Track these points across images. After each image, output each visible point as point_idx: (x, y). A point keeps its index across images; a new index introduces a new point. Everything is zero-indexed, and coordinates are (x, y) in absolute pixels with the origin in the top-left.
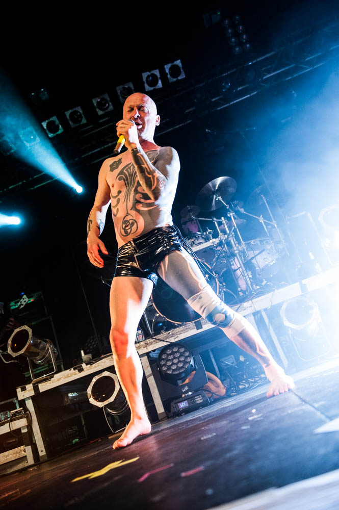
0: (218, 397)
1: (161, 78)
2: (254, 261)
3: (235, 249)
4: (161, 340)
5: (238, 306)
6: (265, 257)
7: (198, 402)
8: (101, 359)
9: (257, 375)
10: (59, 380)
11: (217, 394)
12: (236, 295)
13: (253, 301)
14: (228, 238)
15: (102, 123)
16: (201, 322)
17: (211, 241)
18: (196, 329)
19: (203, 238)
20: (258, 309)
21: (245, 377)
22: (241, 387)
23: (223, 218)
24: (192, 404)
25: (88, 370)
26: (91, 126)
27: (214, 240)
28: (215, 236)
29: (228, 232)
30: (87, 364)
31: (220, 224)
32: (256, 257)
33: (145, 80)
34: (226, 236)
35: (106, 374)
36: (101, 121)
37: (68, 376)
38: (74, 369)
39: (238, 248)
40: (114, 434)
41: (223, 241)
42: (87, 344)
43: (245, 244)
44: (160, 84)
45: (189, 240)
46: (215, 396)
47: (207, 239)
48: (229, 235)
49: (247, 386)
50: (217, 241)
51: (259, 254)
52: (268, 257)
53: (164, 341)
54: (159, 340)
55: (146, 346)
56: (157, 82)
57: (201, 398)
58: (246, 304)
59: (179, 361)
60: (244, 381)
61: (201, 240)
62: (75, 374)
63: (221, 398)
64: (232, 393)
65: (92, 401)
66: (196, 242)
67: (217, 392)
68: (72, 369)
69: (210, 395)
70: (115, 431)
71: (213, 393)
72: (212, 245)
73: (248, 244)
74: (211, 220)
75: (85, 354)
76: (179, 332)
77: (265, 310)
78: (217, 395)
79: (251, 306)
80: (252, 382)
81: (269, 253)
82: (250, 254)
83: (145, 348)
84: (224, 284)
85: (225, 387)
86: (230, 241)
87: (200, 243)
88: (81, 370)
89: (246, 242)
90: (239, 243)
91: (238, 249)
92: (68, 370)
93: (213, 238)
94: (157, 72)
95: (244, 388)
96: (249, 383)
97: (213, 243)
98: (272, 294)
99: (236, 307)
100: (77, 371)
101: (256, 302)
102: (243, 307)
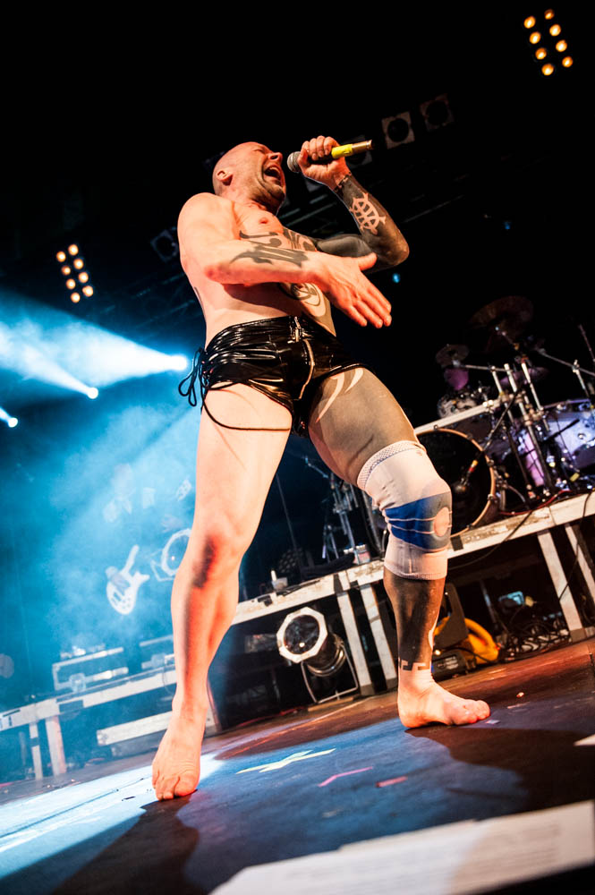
0: (483, 662)
1: (413, 126)
2: (558, 439)
3: (526, 418)
5: (526, 515)
6: (581, 431)
7: (450, 668)
8: (300, 588)
9: (553, 629)
11: (483, 656)
12: (523, 495)
13: (552, 507)
14: (514, 399)
15: (315, 204)
16: (462, 538)
17: (485, 404)
18: (452, 550)
19: (472, 399)
20: (559, 522)
21: (533, 632)
22: (526, 647)
23: (507, 366)
24: (440, 671)
25: (279, 603)
26: (297, 210)
27: (491, 402)
28: (493, 396)
29: (515, 389)
30: (278, 594)
31: (502, 375)
32: (563, 434)
33: (385, 130)
34: (511, 396)
35: (307, 611)
36: (312, 202)
37: (249, 611)
38: (259, 601)
39: (531, 416)
40: (317, 704)
41: (506, 405)
42: (281, 561)
43: (545, 410)
44: (411, 136)
45: (448, 401)
46: (479, 661)
47: (479, 401)
48: (516, 394)
49: (535, 647)
50: (494, 404)
51: (568, 427)
52: (586, 433)
55: (371, 573)
56: (406, 133)
57: (455, 661)
58: (538, 513)
60: (531, 639)
61: (469, 403)
62: (260, 608)
63: (490, 664)
64: (510, 656)
65: (284, 651)
66: (461, 405)
67: (483, 653)
68: (256, 600)
69: (471, 657)
70: (319, 699)
71: (475, 655)
72: (487, 410)
73: (550, 409)
74: (485, 368)
75: (279, 576)
77: (572, 524)
78: (483, 659)
79: (548, 517)
80: (544, 642)
81: (587, 426)
82: (553, 428)
83: (369, 576)
84: (507, 475)
85: (497, 646)
86: (518, 405)
87: (467, 408)
88: (268, 602)
89: (547, 407)
90: (535, 407)
91: (531, 419)
92: (250, 602)
93: (489, 399)
94: (406, 117)
95: (531, 651)
96: (539, 642)
97: (489, 407)
98: (585, 496)
99: (522, 517)
100: (262, 604)
101: (557, 510)
102: (533, 518)
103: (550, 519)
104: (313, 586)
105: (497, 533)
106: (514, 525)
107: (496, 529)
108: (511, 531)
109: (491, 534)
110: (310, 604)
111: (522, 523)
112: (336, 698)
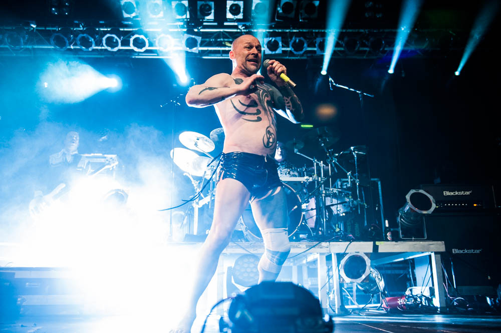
4: (242, 247)
5: (317, 243)
13: (331, 243)
23: (322, 162)
28: (311, 174)
29: (322, 175)
31: (318, 166)
34: (320, 179)
39: (325, 192)
41: (316, 182)
47: (302, 175)
50: (310, 179)
52: (341, 209)
53: (244, 249)
54: (240, 246)
58: (324, 244)
59: (252, 272)
74: (311, 159)
76: (259, 246)
79: (327, 247)
93: (307, 176)
98: (349, 243)
99: (315, 243)
101: (333, 245)
102: (321, 245)
103: (328, 249)
105: (300, 248)
106: (310, 246)
107: (300, 245)
108: (308, 249)
109: (297, 247)
111: (314, 246)
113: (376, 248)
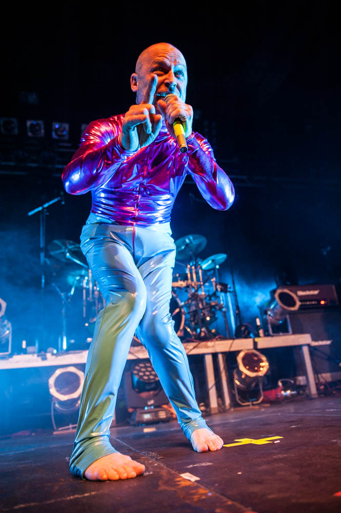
5: (197, 344)
7: (161, 417)
10: (17, 362)
13: (216, 342)
20: (218, 351)
23: (193, 267)
24: (155, 418)
25: (52, 361)
27: (182, 282)
30: (53, 355)
35: (72, 369)
37: (29, 361)
38: (38, 356)
41: (190, 286)
48: (194, 283)
50: (184, 284)
57: (164, 414)
58: (210, 344)
62: (37, 361)
65: (53, 391)
68: (36, 355)
70: (57, 428)
77: (223, 353)
88: (44, 359)
92: (31, 355)
97: (181, 285)
98: (230, 341)
100: (39, 359)
101: (218, 344)
103: (214, 348)
104: (77, 354)
110: (76, 366)
111: (195, 347)
112: (69, 429)
113: (255, 344)
